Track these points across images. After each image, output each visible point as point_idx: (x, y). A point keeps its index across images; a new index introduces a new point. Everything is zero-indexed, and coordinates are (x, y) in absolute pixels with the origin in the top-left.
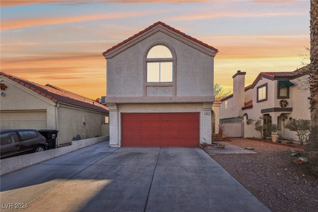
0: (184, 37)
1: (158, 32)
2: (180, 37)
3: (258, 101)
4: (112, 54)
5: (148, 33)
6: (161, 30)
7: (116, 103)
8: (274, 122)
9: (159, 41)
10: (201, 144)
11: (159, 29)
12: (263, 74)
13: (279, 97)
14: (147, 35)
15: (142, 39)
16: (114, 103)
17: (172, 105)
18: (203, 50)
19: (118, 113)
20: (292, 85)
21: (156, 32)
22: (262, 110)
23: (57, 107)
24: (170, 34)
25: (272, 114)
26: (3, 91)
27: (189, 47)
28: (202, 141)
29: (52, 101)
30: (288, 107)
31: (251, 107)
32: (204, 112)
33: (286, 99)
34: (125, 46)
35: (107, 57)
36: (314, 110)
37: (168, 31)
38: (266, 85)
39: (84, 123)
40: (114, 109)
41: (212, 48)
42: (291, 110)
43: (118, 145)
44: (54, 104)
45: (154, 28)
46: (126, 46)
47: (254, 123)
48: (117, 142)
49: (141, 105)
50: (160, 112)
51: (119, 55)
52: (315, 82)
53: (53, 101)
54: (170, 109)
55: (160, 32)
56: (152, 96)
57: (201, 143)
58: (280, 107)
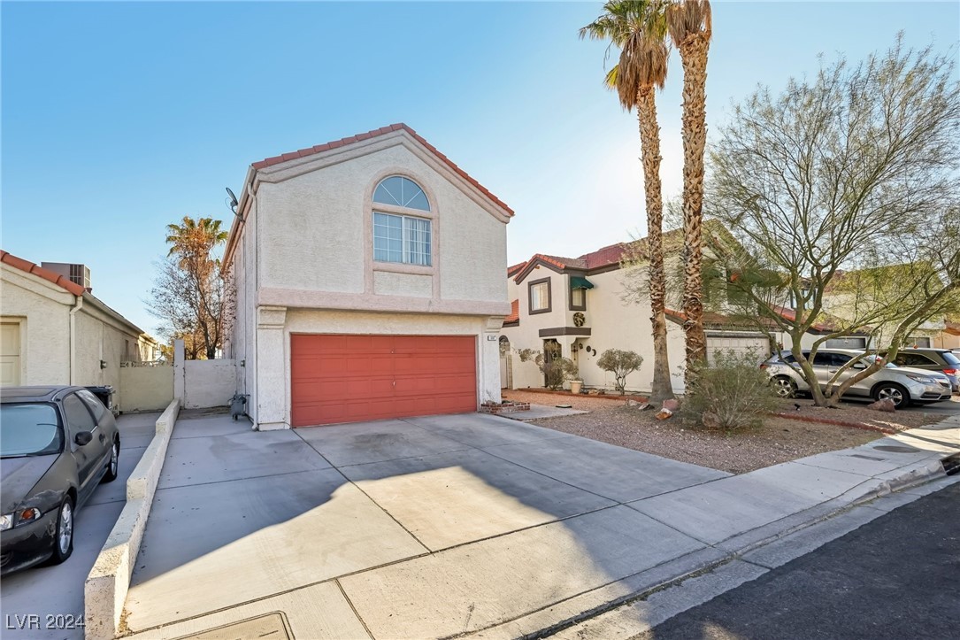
0: (454, 172)
1: (399, 146)
2: (445, 168)
3: (532, 312)
4: (280, 173)
5: (377, 142)
6: (405, 143)
7: (286, 307)
8: (567, 353)
9: (401, 167)
10: (482, 405)
11: (400, 140)
12: (541, 257)
13: (572, 308)
14: (374, 148)
15: (361, 153)
16: (281, 306)
18: (489, 207)
19: (284, 333)
20: (591, 286)
21: (395, 146)
22: (540, 331)
23: (75, 309)
24: (425, 157)
25: (562, 339)
28: (483, 398)
29: (59, 288)
30: (585, 326)
31: (516, 323)
32: (486, 335)
33: (583, 312)
34: (317, 159)
36: (659, 338)
37: (422, 150)
38: (548, 280)
39: (101, 361)
40: (277, 322)
41: (504, 207)
42: (588, 332)
43: (284, 422)
44: (70, 299)
46: (321, 161)
47: (534, 356)
48: (282, 415)
51: (300, 178)
52: (658, 295)
53: (66, 288)
54: (417, 327)
55: (402, 146)
56: (386, 294)
57: (481, 403)
58: (574, 326)
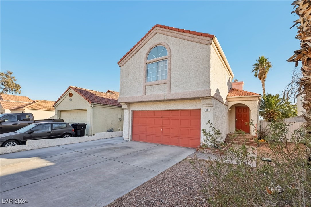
0: (177, 32)
1: (156, 35)
2: (174, 33)
4: (123, 62)
5: (148, 37)
6: (158, 32)
7: (125, 103)
9: (157, 42)
11: (156, 31)
14: (147, 40)
15: (143, 45)
17: (172, 102)
18: (198, 40)
19: (129, 111)
21: (154, 35)
23: (92, 107)
24: (165, 33)
26: (70, 98)
27: (184, 41)
34: (131, 54)
35: (120, 65)
37: (164, 31)
39: (120, 119)
40: (126, 107)
41: (207, 35)
43: (129, 138)
44: (91, 105)
45: (152, 32)
48: (127, 136)
49: (146, 103)
50: (161, 109)
53: (90, 103)
56: (150, 94)
